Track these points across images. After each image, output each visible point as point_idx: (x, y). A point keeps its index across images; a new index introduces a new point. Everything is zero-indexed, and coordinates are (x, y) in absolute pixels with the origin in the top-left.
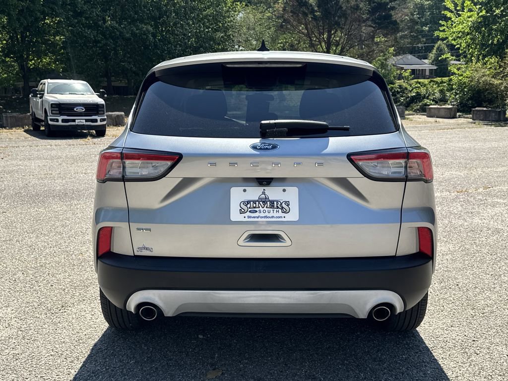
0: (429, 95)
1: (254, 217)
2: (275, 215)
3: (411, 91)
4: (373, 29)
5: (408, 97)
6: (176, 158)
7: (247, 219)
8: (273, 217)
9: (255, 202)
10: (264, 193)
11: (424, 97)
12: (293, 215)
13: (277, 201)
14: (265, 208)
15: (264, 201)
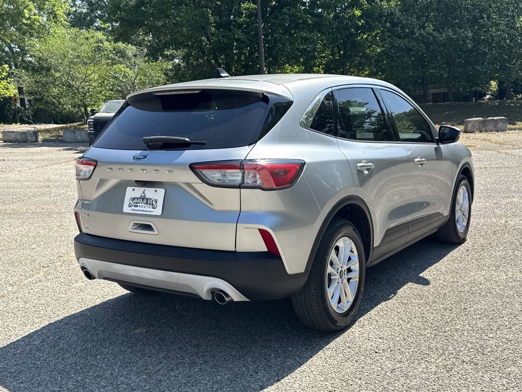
1: (136, 210)
2: (148, 209)
7: (132, 212)
8: (146, 211)
9: (138, 199)
10: (144, 193)
12: (158, 211)
13: (150, 199)
14: (143, 204)
15: (143, 198)
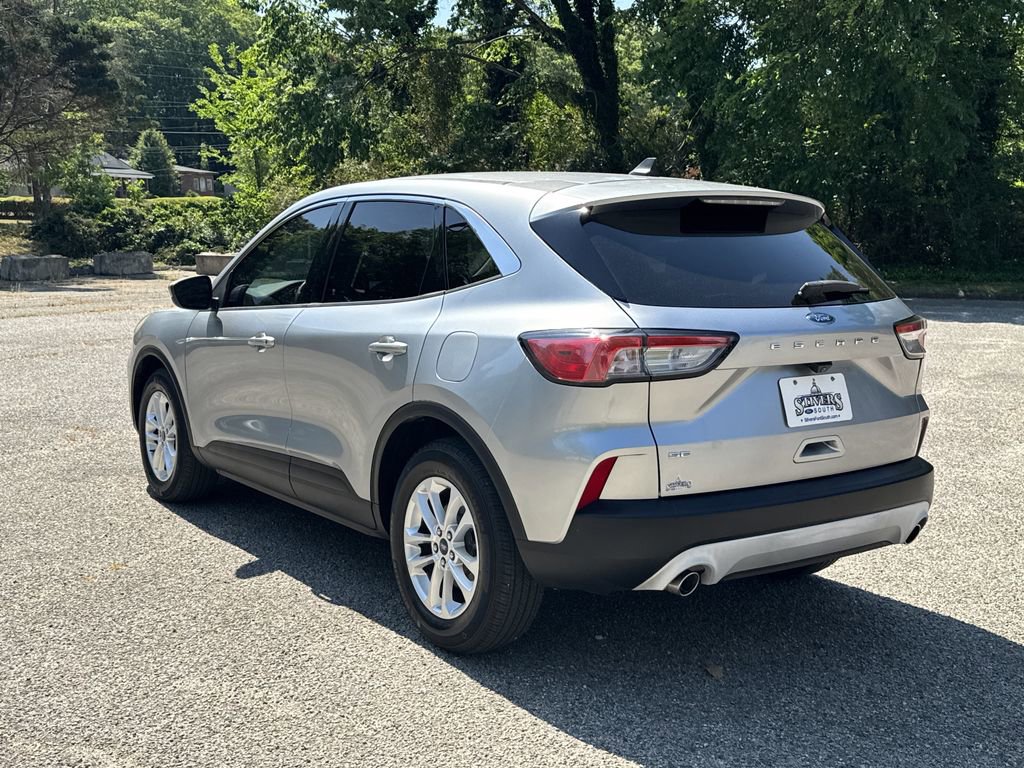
0: (191, 232)
1: (811, 420)
2: (831, 413)
3: (153, 223)
4: (70, 93)
5: (151, 235)
6: (732, 340)
7: (805, 424)
8: (828, 417)
9: (808, 397)
10: (814, 385)
11: (182, 236)
12: (847, 414)
13: (830, 395)
14: (819, 406)
15: (817, 395)
